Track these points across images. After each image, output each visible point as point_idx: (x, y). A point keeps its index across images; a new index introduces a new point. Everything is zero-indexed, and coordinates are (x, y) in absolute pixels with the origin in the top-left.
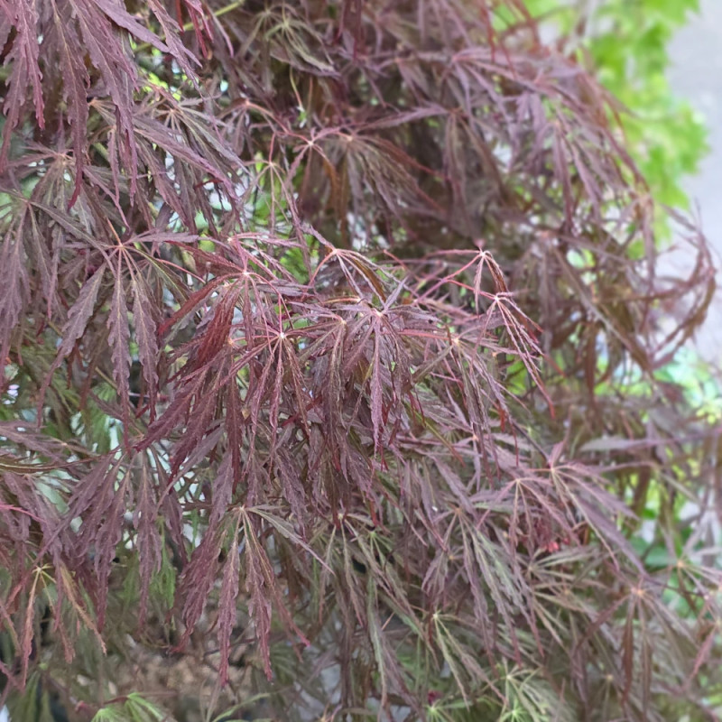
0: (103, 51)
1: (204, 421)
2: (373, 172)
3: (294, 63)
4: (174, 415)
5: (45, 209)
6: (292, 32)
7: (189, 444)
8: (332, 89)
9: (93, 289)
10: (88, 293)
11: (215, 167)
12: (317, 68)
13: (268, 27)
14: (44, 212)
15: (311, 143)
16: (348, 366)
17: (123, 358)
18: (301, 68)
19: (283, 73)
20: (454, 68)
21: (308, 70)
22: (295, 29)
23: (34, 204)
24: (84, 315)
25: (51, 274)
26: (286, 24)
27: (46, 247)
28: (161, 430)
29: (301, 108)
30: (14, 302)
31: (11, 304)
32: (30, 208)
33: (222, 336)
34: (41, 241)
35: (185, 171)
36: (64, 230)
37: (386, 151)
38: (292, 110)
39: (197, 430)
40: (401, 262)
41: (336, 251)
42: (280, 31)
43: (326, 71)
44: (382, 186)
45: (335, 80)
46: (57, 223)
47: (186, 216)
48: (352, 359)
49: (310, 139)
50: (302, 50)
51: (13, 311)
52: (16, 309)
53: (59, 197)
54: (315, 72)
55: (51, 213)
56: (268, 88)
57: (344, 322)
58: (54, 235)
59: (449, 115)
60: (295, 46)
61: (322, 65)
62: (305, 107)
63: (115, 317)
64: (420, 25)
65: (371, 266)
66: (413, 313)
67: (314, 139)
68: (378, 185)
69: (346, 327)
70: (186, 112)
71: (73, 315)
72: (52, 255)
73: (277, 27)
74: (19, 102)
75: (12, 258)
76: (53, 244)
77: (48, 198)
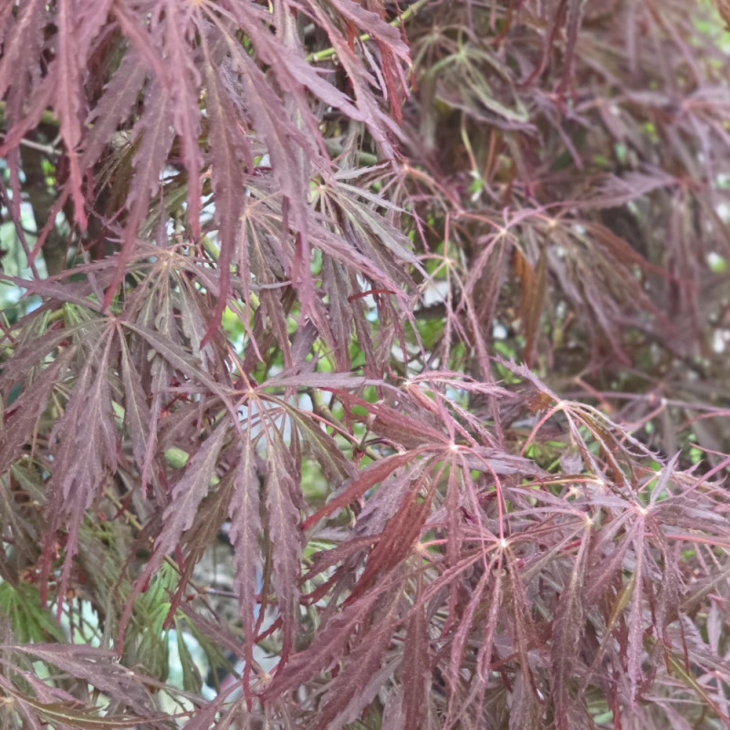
0: (273, 119)
1: (370, 663)
2: (582, 273)
3: (467, 109)
4: (324, 651)
5: (142, 332)
6: (470, 67)
7: (343, 696)
8: (522, 146)
9: (210, 457)
10: (201, 462)
11: (381, 268)
12: (504, 119)
13: (435, 59)
14: (139, 337)
15: (503, 231)
16: (594, 588)
17: (250, 562)
18: (480, 117)
19: (449, 122)
20: (686, 116)
21: (489, 120)
22: (473, 62)
23: (125, 323)
24: (195, 495)
25: (147, 430)
26: (462, 55)
27: (141, 390)
28: (301, 673)
29: (475, 173)
30: (91, 470)
31: (86, 473)
32: (119, 328)
33: (408, 539)
34: (134, 380)
35: (337, 275)
36: (168, 365)
37: (603, 242)
38: (462, 175)
39: (357, 676)
40: (600, 395)
41: (562, 404)
42: (453, 63)
43: (516, 122)
44: (592, 291)
45: (526, 136)
46: (159, 355)
47: (336, 343)
48: (601, 578)
49: (503, 224)
50: (481, 91)
51: (89, 483)
52: (93, 481)
53: (162, 314)
54: (498, 123)
55: (150, 338)
56: (430, 143)
57: (590, 522)
58: (154, 372)
59: (677, 186)
60: (473, 86)
61: (509, 114)
62: (482, 173)
63: (241, 500)
64: (630, 53)
65: (607, 424)
66: (687, 508)
67: (508, 225)
68: (587, 289)
69: (593, 528)
70: (341, 189)
71: (180, 494)
72: (149, 402)
73: (449, 59)
74: (150, 191)
75: (91, 404)
76: (153, 385)
77: (146, 316)
